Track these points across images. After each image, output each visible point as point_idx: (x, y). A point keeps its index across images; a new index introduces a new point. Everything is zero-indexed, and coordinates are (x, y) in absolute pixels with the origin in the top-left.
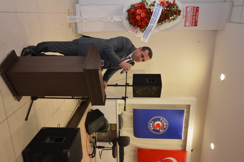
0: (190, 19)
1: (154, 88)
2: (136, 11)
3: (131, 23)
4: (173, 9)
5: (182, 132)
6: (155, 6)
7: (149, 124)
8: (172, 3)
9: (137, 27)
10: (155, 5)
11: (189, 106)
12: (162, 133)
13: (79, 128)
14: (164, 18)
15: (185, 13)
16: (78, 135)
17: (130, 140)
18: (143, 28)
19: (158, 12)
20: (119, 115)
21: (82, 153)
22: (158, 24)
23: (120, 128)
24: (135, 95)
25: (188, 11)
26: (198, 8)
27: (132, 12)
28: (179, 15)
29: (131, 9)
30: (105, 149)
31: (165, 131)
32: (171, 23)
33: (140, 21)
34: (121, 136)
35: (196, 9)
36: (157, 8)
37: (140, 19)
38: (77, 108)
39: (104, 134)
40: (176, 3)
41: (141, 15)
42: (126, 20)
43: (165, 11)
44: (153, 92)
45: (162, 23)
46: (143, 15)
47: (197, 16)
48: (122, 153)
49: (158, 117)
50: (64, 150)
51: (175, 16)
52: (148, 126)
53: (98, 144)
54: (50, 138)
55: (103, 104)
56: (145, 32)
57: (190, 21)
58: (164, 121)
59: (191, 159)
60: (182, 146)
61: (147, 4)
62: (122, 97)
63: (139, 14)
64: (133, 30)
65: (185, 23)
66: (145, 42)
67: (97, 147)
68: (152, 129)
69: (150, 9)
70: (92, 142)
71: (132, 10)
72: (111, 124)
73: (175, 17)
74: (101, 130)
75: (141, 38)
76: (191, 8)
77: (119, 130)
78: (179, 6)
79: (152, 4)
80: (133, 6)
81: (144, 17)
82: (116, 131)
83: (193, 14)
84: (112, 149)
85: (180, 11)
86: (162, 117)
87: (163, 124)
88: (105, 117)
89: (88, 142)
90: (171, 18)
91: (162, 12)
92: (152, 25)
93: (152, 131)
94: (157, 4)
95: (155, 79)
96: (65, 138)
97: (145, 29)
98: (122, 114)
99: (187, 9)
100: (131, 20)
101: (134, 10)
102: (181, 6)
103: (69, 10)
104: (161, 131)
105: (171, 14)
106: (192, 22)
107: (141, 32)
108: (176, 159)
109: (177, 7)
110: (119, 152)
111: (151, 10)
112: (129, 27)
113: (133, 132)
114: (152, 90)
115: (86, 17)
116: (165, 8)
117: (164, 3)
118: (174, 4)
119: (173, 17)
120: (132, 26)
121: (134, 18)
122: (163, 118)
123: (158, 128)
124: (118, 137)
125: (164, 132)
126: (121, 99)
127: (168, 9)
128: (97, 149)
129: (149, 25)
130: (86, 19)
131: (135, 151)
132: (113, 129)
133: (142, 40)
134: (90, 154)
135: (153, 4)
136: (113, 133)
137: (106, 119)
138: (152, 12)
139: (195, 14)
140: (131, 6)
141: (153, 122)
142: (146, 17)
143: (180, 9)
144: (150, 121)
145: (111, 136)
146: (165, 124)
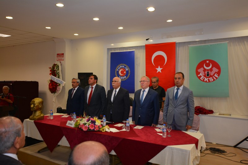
2: (51, 88)
5: (127, 52)
9: (57, 88)
12: (129, 68)
22: (57, 76)
28: (56, 64)
31: (127, 66)
32: (59, 69)
42: (55, 94)
47: (60, 54)
49: (116, 73)
52: (123, 80)
58: (119, 68)
68: (125, 77)
73: (56, 67)
75: (63, 86)
83: (59, 57)
86: (116, 70)
87: (121, 68)
92: (56, 79)
93: (128, 77)
99: (58, 60)
104: (127, 70)
106: (62, 56)
111: (51, 80)
122: (117, 68)
123: (125, 72)
125: (128, 67)
141: (120, 77)
146: (121, 67)
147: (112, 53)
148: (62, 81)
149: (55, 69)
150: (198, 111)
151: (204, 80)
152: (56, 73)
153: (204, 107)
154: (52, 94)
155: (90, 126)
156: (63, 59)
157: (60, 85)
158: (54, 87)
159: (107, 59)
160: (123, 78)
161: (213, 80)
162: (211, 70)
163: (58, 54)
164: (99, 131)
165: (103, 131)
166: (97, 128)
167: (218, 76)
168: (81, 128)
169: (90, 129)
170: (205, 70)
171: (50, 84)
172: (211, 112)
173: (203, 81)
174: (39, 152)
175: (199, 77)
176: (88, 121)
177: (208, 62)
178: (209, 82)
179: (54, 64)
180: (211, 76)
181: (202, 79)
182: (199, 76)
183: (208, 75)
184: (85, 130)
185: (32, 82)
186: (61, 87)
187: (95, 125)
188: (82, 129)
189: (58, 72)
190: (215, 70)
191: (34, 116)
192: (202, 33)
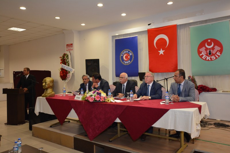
2: (62, 76)
9: (67, 75)
12: (133, 53)
22: (67, 64)
28: (66, 54)
31: (131, 51)
42: (66, 81)
49: (120, 58)
52: (127, 65)
58: (123, 53)
68: (129, 61)
69: (61, 69)
83: (68, 47)
86: (121, 55)
87: (125, 53)
92: (66, 67)
104: (131, 54)
106: (71, 46)
123: (129, 57)
125: (132, 52)
141: (124, 61)
144: (123, 64)
147: (116, 40)
148: (72, 69)
149: (65, 58)
150: (201, 89)
151: (206, 58)
152: (66, 62)
153: (207, 86)
154: (63, 81)
155: (95, 97)
156: (72, 49)
157: (69, 72)
158: (64, 74)
159: (112, 46)
160: (127, 62)
161: (215, 58)
162: (213, 48)
163: (67, 45)
164: (104, 102)
165: (108, 102)
166: (102, 99)
167: (221, 54)
168: (87, 99)
169: (96, 100)
170: (207, 49)
171: (61, 72)
172: (214, 90)
173: (206, 60)
174: (51, 127)
175: (201, 57)
176: (94, 93)
177: (209, 41)
179: (64, 54)
180: (213, 55)
181: (204, 58)
182: (201, 55)
183: (210, 54)
184: (91, 101)
185: (45, 71)
186: (71, 74)
187: (101, 96)
188: (89, 101)
189: (68, 60)
190: (217, 48)
191: (46, 94)
192: (203, 14)
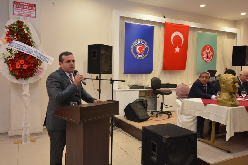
0: (27, 12)
1: (102, 52)
2: (18, 69)
3: (32, 75)
4: (15, 29)
5: (147, 26)
6: (12, 49)
7: (139, 59)
8: (8, 30)
9: (36, 68)
10: (10, 49)
11: (121, 18)
12: (148, 45)
13: (142, 127)
14: (26, 39)
15: (20, 17)
16: (149, 128)
17: (155, 77)
18: (37, 62)
19: (18, 46)
20: (130, 88)
21: (167, 124)
22: (33, 45)
23: (143, 87)
24: (110, 71)
25: (18, 13)
26: (14, 2)
27: (19, 73)
28: (22, 22)
29: (14, 75)
30: (163, 102)
31: (146, 42)
32: (31, 32)
33: (29, 65)
34: (150, 87)
35: (16, 4)
36: (14, 46)
37: (26, 64)
38: (123, 131)
39: (149, 104)
40: (9, 26)
41: (23, 63)
42: (28, 81)
43: (18, 38)
44: (107, 53)
45: (32, 42)
46: (22, 62)
47: (24, 4)
48: (167, 85)
49: (132, 49)
50: (164, 141)
51: (23, 27)
53: (159, 109)
54: (152, 156)
55: (117, 103)
56: (41, 60)
57: (29, 12)
58: (136, 44)
59: (172, 18)
60: (161, 27)
61: (9, 57)
62: (111, 84)
63: (21, 66)
64: (40, 72)
65: (32, 17)
66: (53, 60)
67: (162, 110)
68: (143, 55)
69: (15, 54)
70: (157, 115)
71: (16, 73)
72: (139, 97)
73: (25, 28)
74: (145, 106)
75: (48, 64)
76: (14, 10)
77: (145, 88)
78: (13, 23)
79: (9, 52)
80: (12, 72)
81: (25, 61)
82: (146, 91)
83: (21, 8)
84: (163, 95)
85: (18, 22)
86: (132, 45)
87: (139, 44)
88: (132, 102)
89: (157, 119)
90: (26, 32)
91: (20, 41)
92: (33, 52)
93: (146, 55)
94: (9, 47)
95: (93, 50)
96: (152, 141)
97: (38, 59)
98: (129, 85)
99: (16, 15)
100: (28, 75)
101: (16, 71)
102: (12, 21)
103: (15, 142)
104: (146, 47)
105: (22, 32)
106: (31, 9)
107: (42, 64)
108: (173, 33)
109: (13, 24)
110: (166, 88)
111: (17, 53)
112: (35, 77)
113: (147, 74)
114: (105, 54)
115: (23, 123)
116: (15, 37)
117: (8, 38)
118: (10, 28)
119: (25, 30)
120: (34, 74)
121: (26, 71)
122: (133, 44)
123: (143, 49)
124: (152, 90)
125: (147, 44)
126: (113, 85)
127: (15, 34)
128: (164, 110)
129: (34, 56)
130: (26, 124)
131: (165, 73)
132: (144, 94)
133: (51, 64)
134: (168, 117)
135: (9, 50)
136: (148, 94)
137: (134, 102)
138: (19, 52)
139: (22, 6)
140: (11, 74)
142: (24, 58)
143: (16, 22)
144: (136, 57)
145: (151, 97)
146: (139, 42)
151: (206, 60)
157: (41, 62)
160: (141, 56)
161: (210, 60)
162: (209, 53)
163: (18, 3)
167: (212, 58)
170: (206, 53)
173: (205, 61)
178: (208, 62)
180: (209, 58)
182: (203, 57)
183: (208, 57)
190: (211, 53)
